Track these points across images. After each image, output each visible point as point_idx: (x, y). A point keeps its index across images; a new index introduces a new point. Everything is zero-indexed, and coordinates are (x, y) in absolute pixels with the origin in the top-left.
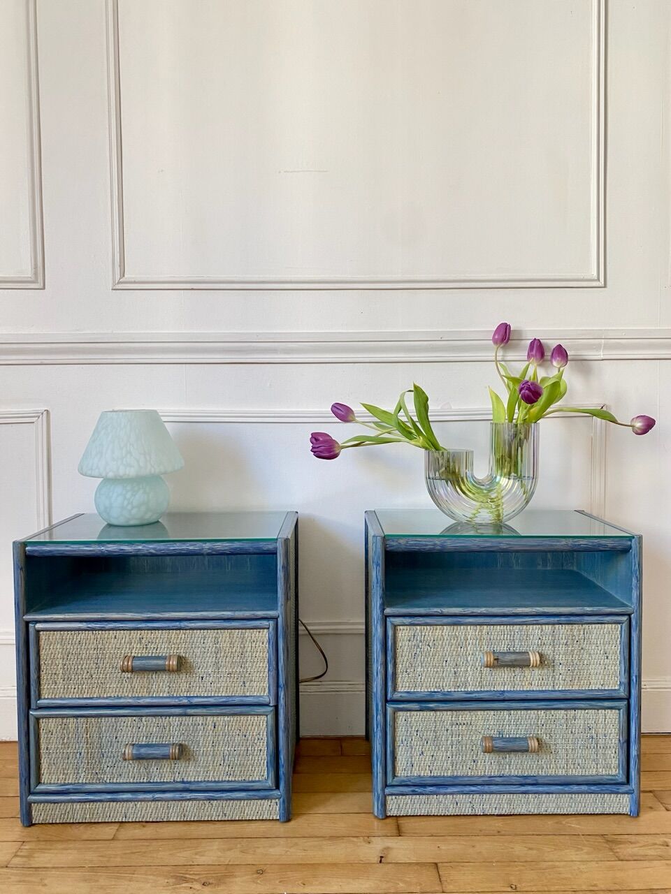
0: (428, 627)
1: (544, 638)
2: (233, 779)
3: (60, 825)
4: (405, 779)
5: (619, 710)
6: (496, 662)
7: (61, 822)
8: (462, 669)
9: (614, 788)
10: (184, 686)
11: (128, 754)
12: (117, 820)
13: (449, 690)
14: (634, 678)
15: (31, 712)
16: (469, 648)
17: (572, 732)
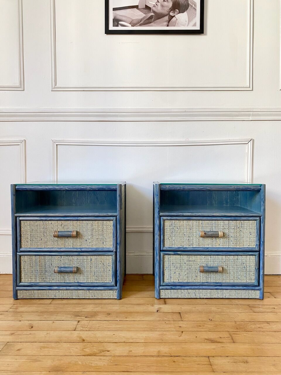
0: (178, 221)
1: (225, 226)
2: (98, 282)
3: (29, 300)
4: (168, 283)
5: (255, 256)
6: (205, 235)
7: (29, 298)
8: (191, 238)
9: (253, 288)
10: (79, 244)
11: (56, 270)
12: (52, 298)
13: (186, 247)
14: (262, 243)
15: (18, 253)
16: (194, 230)
17: (236, 265)
